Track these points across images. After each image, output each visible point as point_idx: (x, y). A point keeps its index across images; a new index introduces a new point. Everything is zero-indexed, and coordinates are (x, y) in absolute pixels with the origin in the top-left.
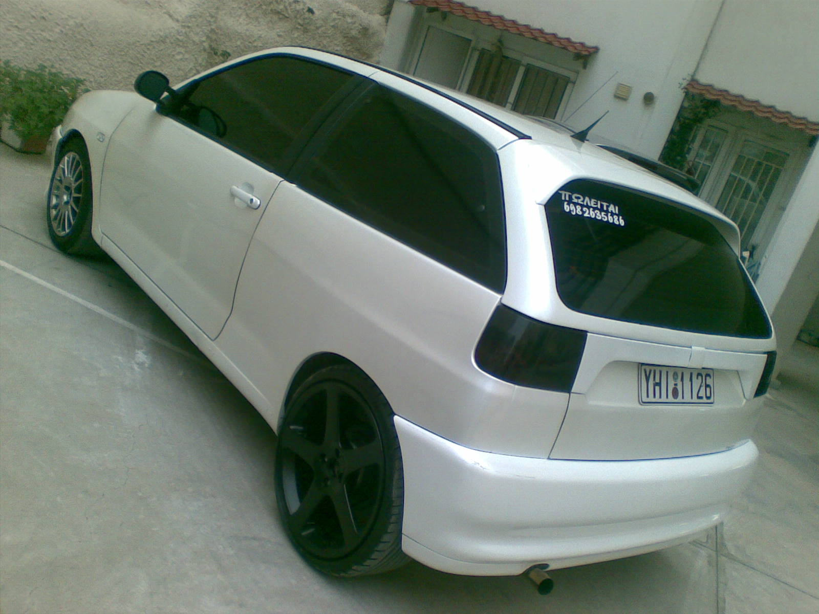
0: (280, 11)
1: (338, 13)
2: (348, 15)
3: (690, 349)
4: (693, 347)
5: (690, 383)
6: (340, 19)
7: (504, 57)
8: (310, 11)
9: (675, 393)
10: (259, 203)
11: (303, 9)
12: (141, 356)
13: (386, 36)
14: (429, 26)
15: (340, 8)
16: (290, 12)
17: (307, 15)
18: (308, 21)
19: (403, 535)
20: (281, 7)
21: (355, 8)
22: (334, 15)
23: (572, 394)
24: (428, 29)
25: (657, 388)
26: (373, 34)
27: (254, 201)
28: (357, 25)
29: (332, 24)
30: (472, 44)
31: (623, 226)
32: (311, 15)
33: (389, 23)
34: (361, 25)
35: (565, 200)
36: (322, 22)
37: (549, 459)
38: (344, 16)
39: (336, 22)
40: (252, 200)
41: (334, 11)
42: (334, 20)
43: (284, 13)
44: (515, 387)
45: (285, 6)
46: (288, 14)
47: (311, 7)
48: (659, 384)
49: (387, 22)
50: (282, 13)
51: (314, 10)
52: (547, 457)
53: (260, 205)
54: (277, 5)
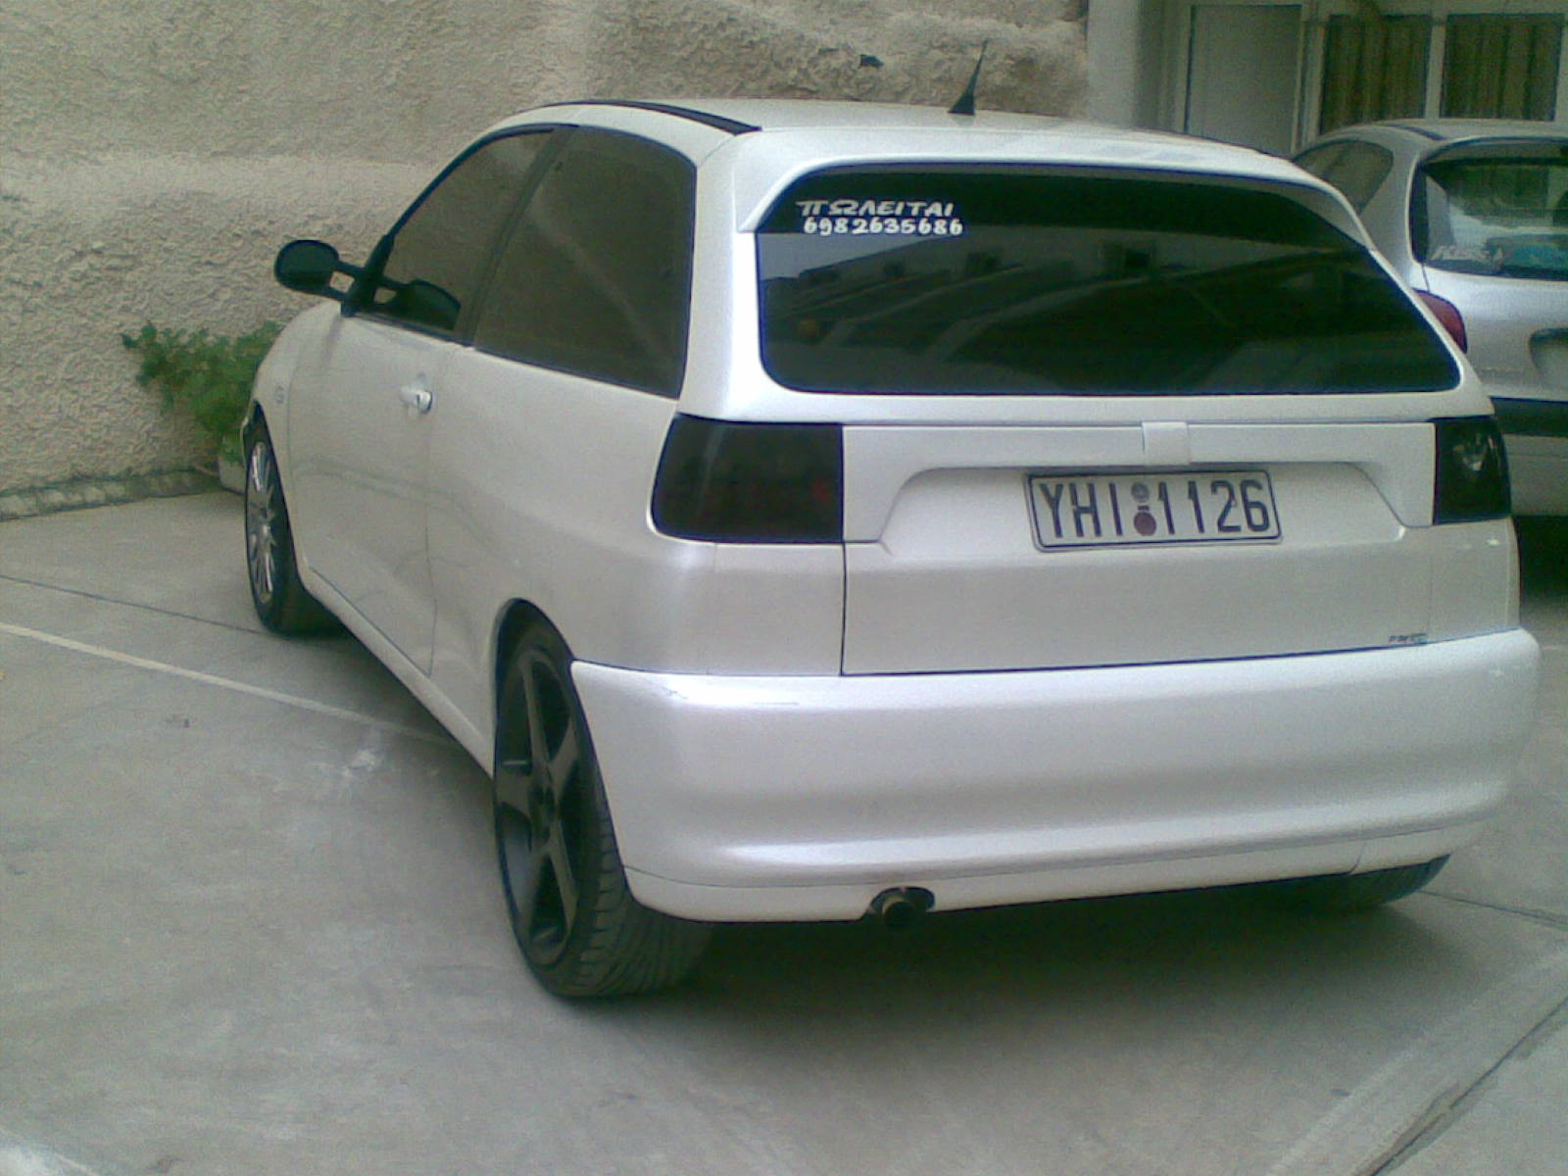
0: (790, 83)
1: (942, 47)
2: (972, 45)
3: (1139, 428)
4: (1144, 424)
5: (1191, 504)
6: (951, 59)
7: (1390, 18)
8: (869, 61)
9: (1144, 522)
10: (428, 398)
11: (850, 63)
12: (366, 758)
13: (1088, 64)
14: (1193, 8)
15: (945, 34)
16: (817, 79)
17: (863, 73)
18: (871, 85)
19: (627, 870)
20: (793, 73)
21: (984, 25)
22: (937, 54)
23: (848, 546)
24: (1193, 16)
25: (1087, 520)
26: (1052, 68)
27: (421, 397)
28: (999, 60)
29: (935, 76)
30: (1305, 15)
31: (960, 236)
32: (872, 70)
33: (1090, 34)
34: (1009, 57)
35: (811, 215)
36: (907, 79)
37: (842, 674)
38: (961, 50)
39: (945, 67)
40: (418, 398)
41: (931, 46)
42: (939, 64)
43: (805, 85)
44: (716, 548)
45: (800, 70)
46: (815, 84)
47: (868, 54)
48: (1093, 510)
49: (1085, 33)
50: (800, 86)
51: (881, 58)
52: (838, 672)
53: (431, 402)
54: (781, 73)
